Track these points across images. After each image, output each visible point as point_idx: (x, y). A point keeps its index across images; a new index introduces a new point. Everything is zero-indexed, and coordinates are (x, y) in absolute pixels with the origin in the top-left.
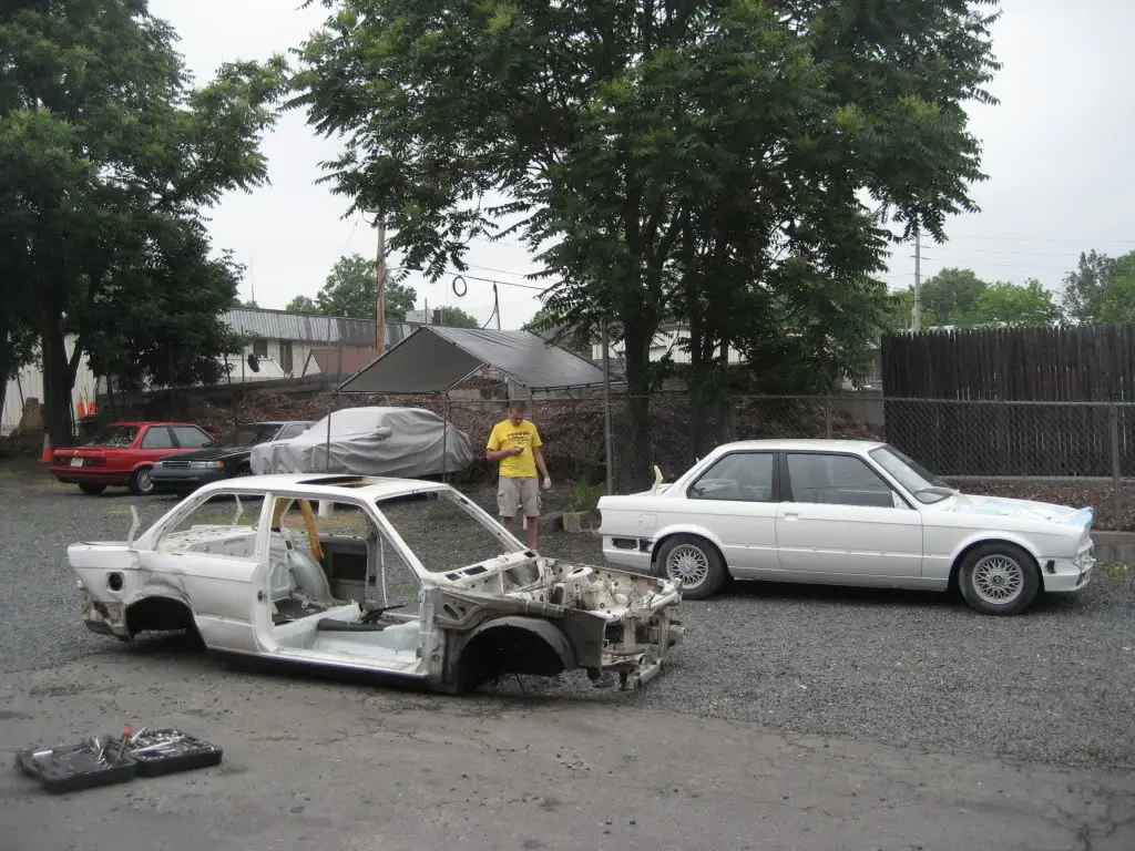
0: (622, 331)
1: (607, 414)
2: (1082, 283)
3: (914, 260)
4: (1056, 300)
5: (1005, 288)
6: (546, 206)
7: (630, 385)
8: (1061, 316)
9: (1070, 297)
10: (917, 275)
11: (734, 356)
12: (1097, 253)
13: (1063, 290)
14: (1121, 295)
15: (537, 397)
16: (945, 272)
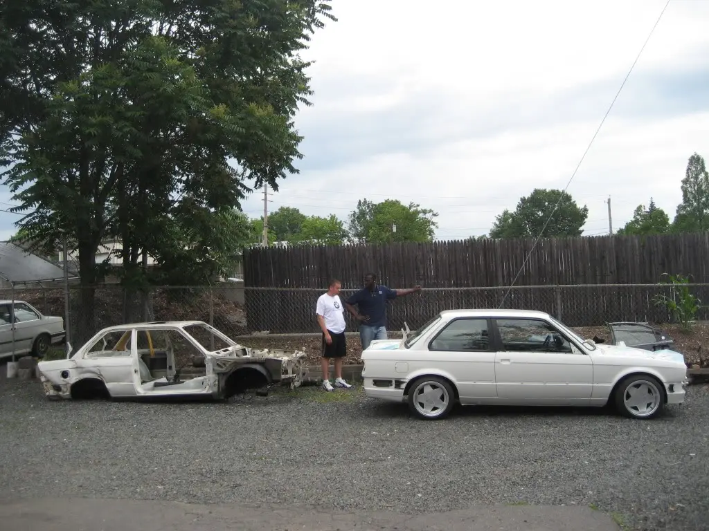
0: (77, 244)
1: (66, 298)
2: (359, 217)
3: (263, 202)
4: (345, 227)
5: (316, 220)
6: (23, 161)
7: (82, 279)
8: (348, 236)
9: (353, 226)
10: (265, 211)
11: (150, 261)
12: (367, 200)
13: (349, 221)
14: (379, 224)
15: (17, 287)
16: (282, 209)
